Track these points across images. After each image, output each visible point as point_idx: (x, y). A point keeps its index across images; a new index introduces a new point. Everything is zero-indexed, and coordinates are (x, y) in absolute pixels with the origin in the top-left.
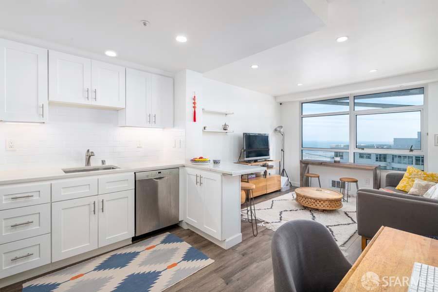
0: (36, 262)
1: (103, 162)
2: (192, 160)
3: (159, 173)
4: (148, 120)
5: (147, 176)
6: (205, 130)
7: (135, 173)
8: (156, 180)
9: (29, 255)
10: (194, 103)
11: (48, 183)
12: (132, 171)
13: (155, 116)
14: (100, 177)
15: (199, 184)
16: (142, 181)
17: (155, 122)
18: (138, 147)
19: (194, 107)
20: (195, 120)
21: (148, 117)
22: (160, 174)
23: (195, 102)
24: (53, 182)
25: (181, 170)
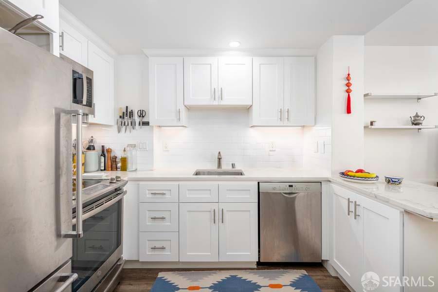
0: (168, 256)
1: (233, 166)
2: (343, 174)
3: (291, 186)
4: (279, 117)
5: (274, 189)
6: (373, 127)
7: (258, 183)
8: (286, 195)
9: (163, 248)
10: (348, 85)
11: (177, 183)
12: (256, 180)
13: (288, 112)
14: (220, 183)
15: (352, 215)
16: (267, 194)
17: (288, 119)
18: (270, 151)
19: (348, 91)
20: (349, 111)
21: (279, 113)
22: (291, 188)
23: (349, 83)
24: (181, 183)
25: (324, 186)
